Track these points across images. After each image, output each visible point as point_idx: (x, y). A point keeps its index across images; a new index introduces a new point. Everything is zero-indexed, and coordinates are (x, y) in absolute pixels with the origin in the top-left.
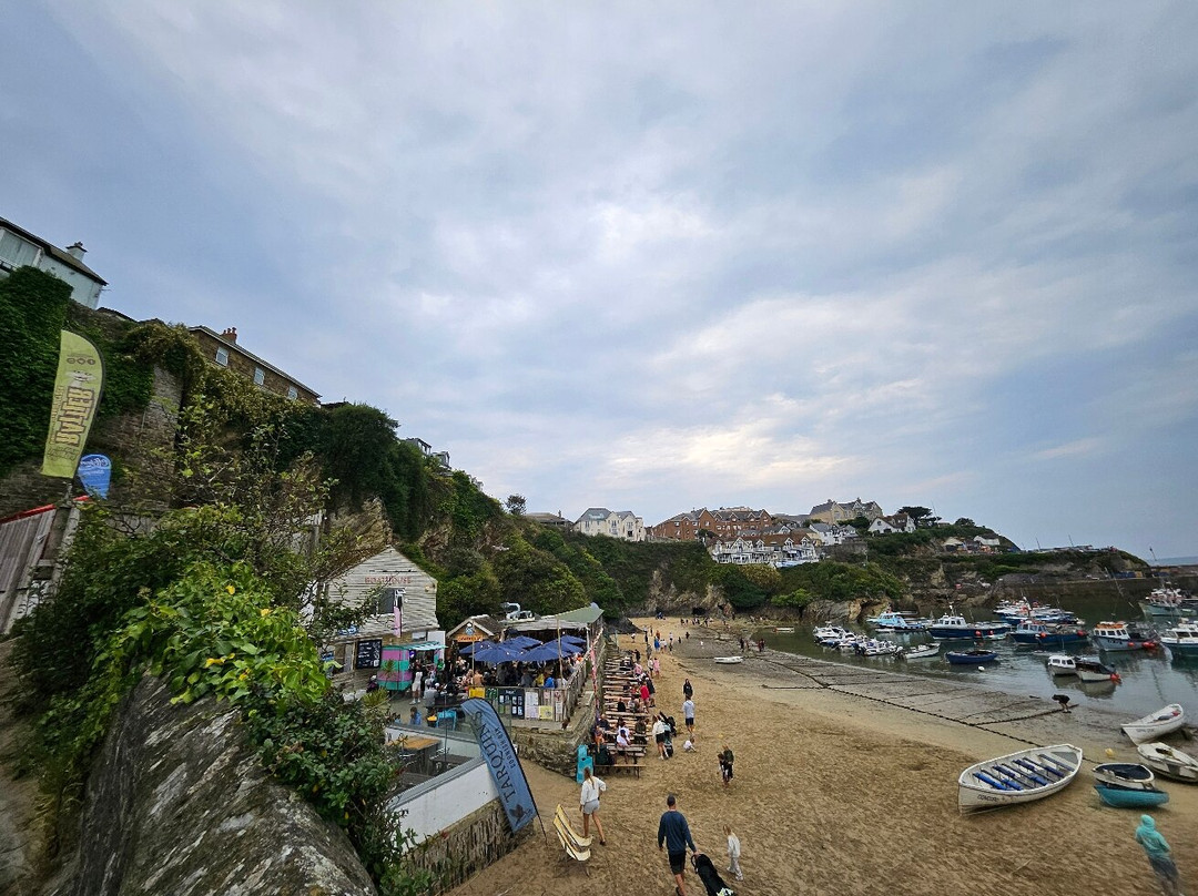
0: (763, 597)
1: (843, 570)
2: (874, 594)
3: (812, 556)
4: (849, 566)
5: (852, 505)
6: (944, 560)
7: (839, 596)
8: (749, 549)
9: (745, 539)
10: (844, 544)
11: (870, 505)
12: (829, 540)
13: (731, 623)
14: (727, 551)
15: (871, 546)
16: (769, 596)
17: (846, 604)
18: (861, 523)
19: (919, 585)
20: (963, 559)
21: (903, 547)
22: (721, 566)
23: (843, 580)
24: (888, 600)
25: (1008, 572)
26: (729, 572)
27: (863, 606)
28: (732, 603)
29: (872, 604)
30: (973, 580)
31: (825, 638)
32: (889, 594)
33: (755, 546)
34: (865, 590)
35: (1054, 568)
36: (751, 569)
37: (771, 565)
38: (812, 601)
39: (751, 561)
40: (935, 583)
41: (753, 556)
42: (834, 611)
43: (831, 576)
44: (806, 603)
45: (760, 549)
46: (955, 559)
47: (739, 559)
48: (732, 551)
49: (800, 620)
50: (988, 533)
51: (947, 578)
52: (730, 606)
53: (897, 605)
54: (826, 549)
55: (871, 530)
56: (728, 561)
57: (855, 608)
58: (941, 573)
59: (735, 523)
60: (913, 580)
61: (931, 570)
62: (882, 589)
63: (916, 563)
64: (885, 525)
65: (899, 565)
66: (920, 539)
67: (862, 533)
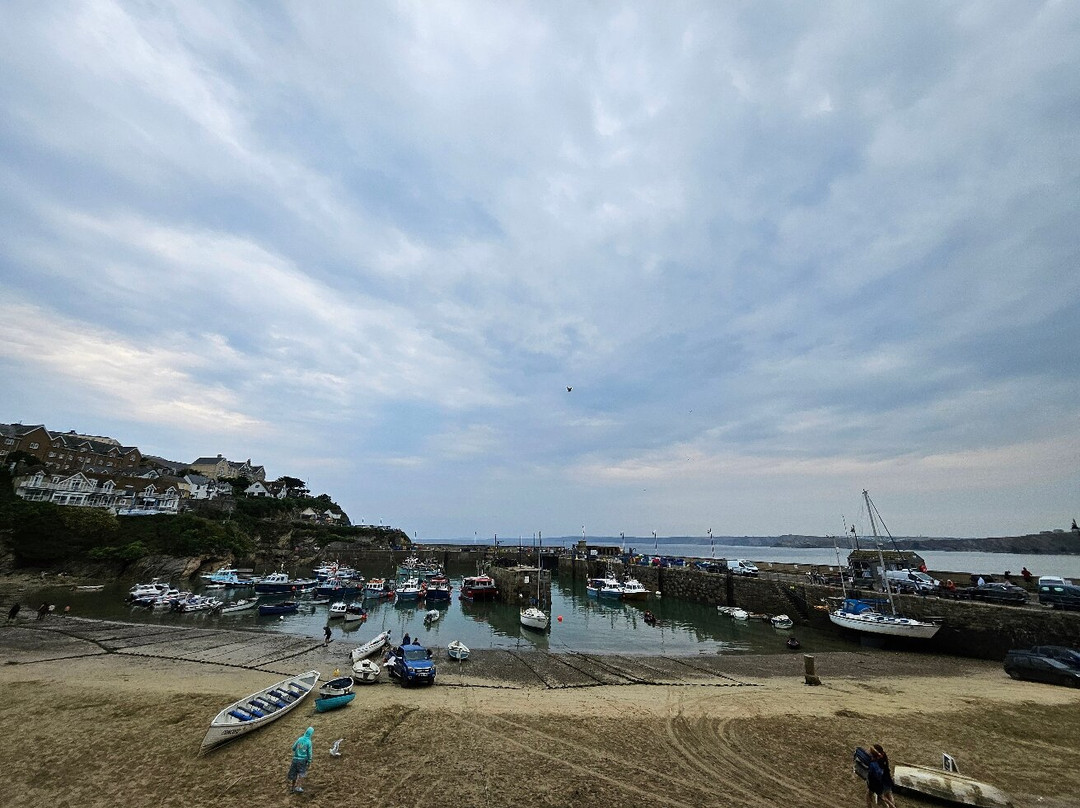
0: (79, 547)
1: (200, 525)
2: (220, 551)
3: (172, 507)
4: (209, 522)
5: (240, 464)
6: (297, 526)
7: (183, 551)
8: (88, 487)
9: (89, 475)
10: (213, 500)
11: (257, 468)
12: (200, 493)
14: (50, 486)
15: (240, 505)
16: (88, 546)
17: (186, 560)
18: (241, 483)
19: (266, 545)
20: (310, 527)
21: (268, 511)
22: (26, 504)
23: (194, 536)
24: (231, 557)
25: (337, 540)
26: (36, 511)
27: (203, 563)
28: (15, 553)
29: (213, 560)
30: (309, 545)
31: (141, 596)
32: (235, 552)
33: (100, 485)
34: (212, 546)
35: (364, 540)
36: (78, 513)
37: (113, 510)
38: (146, 555)
39: (82, 503)
40: (280, 545)
41: (90, 497)
42: (169, 567)
43: (183, 530)
44: (137, 557)
45: (104, 491)
46: (304, 527)
47: (64, 498)
48: (57, 487)
49: (119, 576)
50: (336, 509)
51: (291, 541)
52: (11, 557)
53: (238, 562)
54: (192, 502)
55: (247, 491)
56: (45, 498)
57: (193, 564)
58: (289, 537)
59: (84, 455)
60: (262, 541)
61: (282, 534)
62: (231, 546)
63: (272, 526)
64: (261, 489)
65: (258, 526)
66: (285, 506)
67: (237, 492)
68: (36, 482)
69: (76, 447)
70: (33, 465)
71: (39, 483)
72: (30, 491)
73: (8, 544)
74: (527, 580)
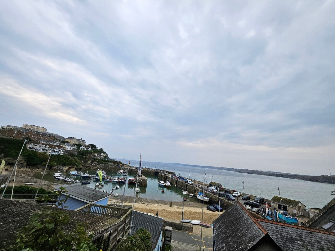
0: (40, 162)
1: (69, 159)
2: (73, 165)
3: (62, 153)
4: (71, 158)
5: (79, 140)
6: (93, 158)
7: (64, 165)
8: (43, 147)
9: (43, 144)
10: (72, 151)
11: (83, 141)
12: (68, 148)
13: (25, 169)
14: (34, 147)
15: (79, 152)
16: (43, 162)
17: (65, 167)
18: (79, 145)
19: (85, 163)
20: (96, 159)
21: (86, 154)
22: (29, 151)
23: (67, 161)
24: (76, 167)
25: (103, 163)
26: (31, 153)
27: (69, 168)
28: (27, 163)
29: (72, 168)
30: (96, 164)
31: (57, 177)
32: (77, 166)
33: (45, 147)
34: (71, 164)
35: (110, 163)
36: (40, 153)
37: (48, 153)
38: (56, 165)
39: (42, 151)
40: (88, 163)
41: (43, 150)
42: (61, 168)
43: (65, 160)
44: (54, 166)
45: (46, 148)
46: (94, 159)
47: (37, 150)
48: (36, 147)
49: (49, 170)
50: (104, 153)
51: (91, 163)
52: (26, 163)
53: (77, 168)
54: (66, 151)
55: (81, 148)
56: (33, 150)
57: (67, 168)
58: (90, 161)
59: (40, 137)
60: (84, 162)
61: (89, 160)
62: (76, 164)
63: (86, 158)
64: (84, 148)
65: (83, 158)
66: (90, 153)
67: (78, 148)
68: (31, 146)
69: (38, 134)
70: (30, 141)
71: (32, 146)
72: (30, 148)
73: (25, 160)
74: (142, 180)
